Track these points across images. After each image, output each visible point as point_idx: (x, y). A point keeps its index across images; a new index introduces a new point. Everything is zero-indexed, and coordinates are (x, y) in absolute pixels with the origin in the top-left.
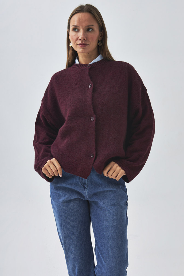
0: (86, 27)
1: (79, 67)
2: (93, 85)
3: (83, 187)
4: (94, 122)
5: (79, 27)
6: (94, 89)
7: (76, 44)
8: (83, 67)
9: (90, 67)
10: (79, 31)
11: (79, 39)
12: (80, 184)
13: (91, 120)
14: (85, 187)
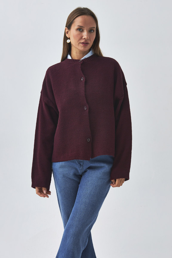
0: (90, 28)
1: (72, 62)
2: (85, 78)
3: (79, 164)
4: (88, 111)
5: (84, 27)
6: (86, 82)
7: (79, 42)
8: (75, 62)
9: (82, 63)
10: (83, 31)
11: (83, 38)
12: (77, 162)
13: (84, 109)
14: (81, 164)
